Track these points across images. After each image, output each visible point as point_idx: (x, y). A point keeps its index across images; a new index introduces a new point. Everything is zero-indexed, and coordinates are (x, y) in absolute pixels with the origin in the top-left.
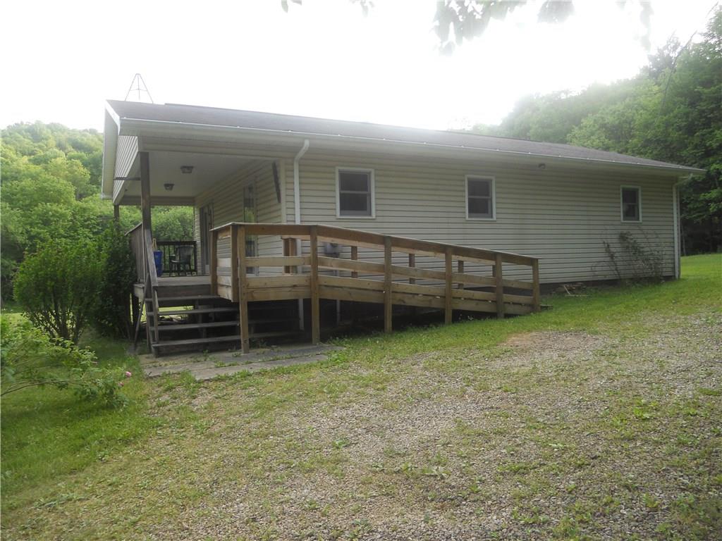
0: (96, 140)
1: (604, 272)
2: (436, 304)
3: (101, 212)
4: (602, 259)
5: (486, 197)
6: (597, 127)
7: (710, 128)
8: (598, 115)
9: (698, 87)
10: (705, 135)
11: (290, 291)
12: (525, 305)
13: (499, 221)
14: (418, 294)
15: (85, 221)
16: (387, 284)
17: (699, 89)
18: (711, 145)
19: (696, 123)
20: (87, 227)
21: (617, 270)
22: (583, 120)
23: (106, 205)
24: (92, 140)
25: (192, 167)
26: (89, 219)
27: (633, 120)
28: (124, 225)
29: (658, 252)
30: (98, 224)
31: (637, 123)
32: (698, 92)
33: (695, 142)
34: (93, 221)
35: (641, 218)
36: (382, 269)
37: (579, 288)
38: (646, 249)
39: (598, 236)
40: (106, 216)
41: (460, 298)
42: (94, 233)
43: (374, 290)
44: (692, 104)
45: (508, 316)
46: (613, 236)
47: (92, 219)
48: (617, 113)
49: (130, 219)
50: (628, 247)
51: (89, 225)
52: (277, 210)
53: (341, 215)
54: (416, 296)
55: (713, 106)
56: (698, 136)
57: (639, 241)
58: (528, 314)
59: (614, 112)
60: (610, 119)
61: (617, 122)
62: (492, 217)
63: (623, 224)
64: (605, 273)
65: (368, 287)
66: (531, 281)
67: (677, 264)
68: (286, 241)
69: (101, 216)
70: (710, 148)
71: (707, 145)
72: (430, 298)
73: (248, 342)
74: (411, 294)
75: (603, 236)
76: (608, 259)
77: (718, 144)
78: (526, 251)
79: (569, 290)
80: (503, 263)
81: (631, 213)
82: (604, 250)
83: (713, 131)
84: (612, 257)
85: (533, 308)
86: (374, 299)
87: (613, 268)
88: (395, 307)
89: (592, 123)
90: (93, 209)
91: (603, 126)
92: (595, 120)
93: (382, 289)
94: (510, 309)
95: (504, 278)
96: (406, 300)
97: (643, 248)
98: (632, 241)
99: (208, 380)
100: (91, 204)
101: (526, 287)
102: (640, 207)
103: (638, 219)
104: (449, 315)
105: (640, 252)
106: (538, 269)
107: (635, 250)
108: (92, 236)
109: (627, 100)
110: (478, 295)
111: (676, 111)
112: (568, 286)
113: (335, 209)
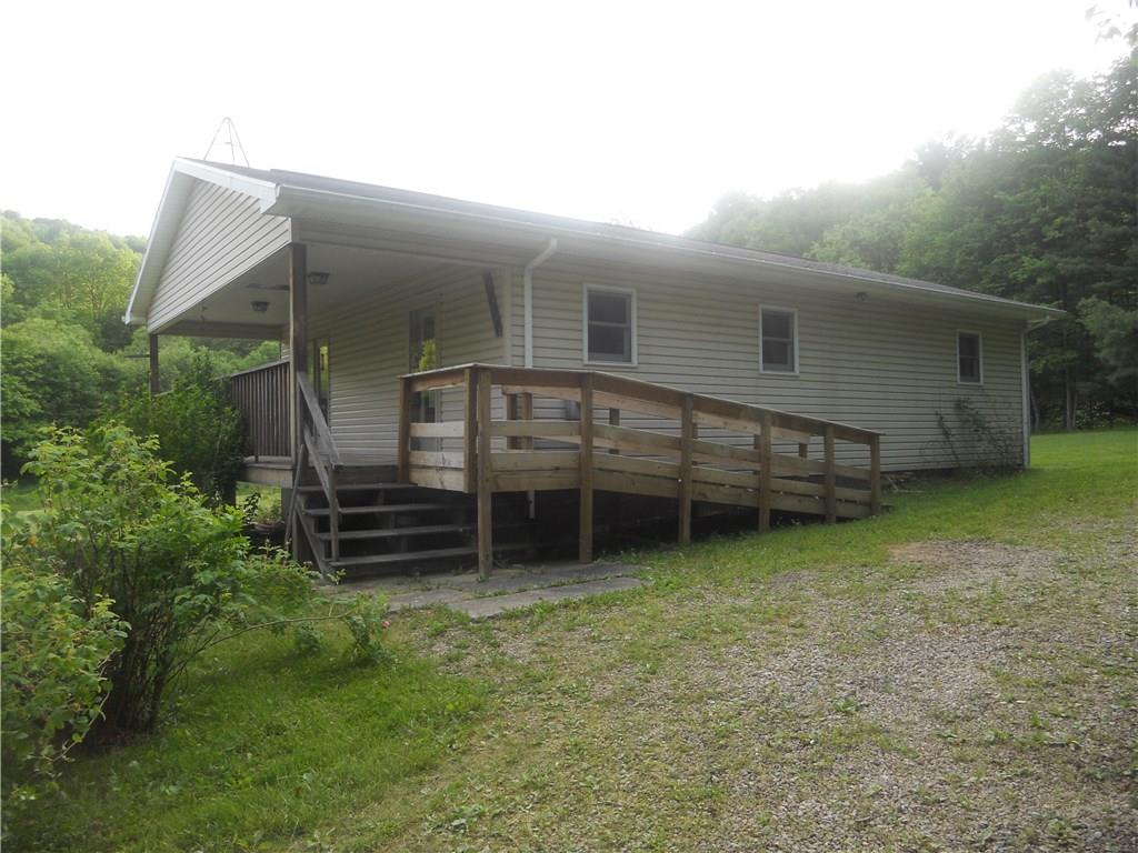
0: (19, 228)
1: (937, 457)
2: (747, 501)
3: (41, 349)
4: (933, 438)
5: (785, 340)
6: (848, 243)
7: (1014, 252)
8: (848, 227)
9: (1000, 193)
10: (1007, 262)
11: (550, 477)
12: (861, 504)
13: (803, 377)
14: (723, 485)
15: (14, 363)
16: (683, 469)
17: (1000, 195)
18: (1015, 278)
19: (995, 244)
20: (17, 372)
21: (954, 454)
22: (825, 233)
23: (49, 338)
24: (12, 230)
25: (327, 275)
26: (20, 360)
27: (901, 237)
28: (81, 372)
29: (1010, 429)
30: (36, 370)
31: (906, 241)
32: (998, 199)
33: (993, 272)
34: (28, 364)
35: (982, 379)
36: (678, 444)
37: (907, 481)
38: (993, 424)
39: (929, 404)
40: (50, 357)
41: (778, 492)
42: (30, 384)
43: (665, 478)
44: (989, 217)
45: (842, 520)
46: (948, 404)
47: (27, 360)
48: (877, 225)
49: (93, 363)
50: (966, 421)
51: (19, 369)
52: (498, 348)
53: (590, 359)
54: (721, 488)
55: (1021, 220)
56: (997, 264)
57: (983, 412)
58: (867, 516)
59: (872, 225)
60: (866, 234)
61: (877, 239)
62: (793, 370)
63: (959, 386)
64: (939, 459)
65: (658, 474)
66: (868, 468)
67: (1026, 448)
68: (513, 398)
69: (41, 356)
70: (1013, 282)
71: (1011, 276)
72: (740, 491)
73: (491, 558)
74: (714, 484)
75: (936, 404)
76: (942, 438)
77: (1025, 276)
78: (835, 417)
79: (897, 484)
80: (836, 441)
81: (969, 369)
82: (935, 424)
83: (1019, 257)
84: (946, 434)
85: (871, 509)
86: (666, 490)
87: (949, 451)
88: (695, 504)
89: (839, 237)
90: (27, 343)
91: (855, 243)
92: (844, 234)
93: (676, 476)
94: (843, 510)
95: (837, 462)
96: (708, 494)
97: (989, 422)
98: (974, 412)
99: (492, 618)
100: (23, 336)
101: (862, 476)
102: (981, 360)
103: (978, 380)
104: (765, 518)
105: (984, 428)
106: (878, 450)
107: (978, 425)
108: (25, 388)
109: (891, 207)
110: (802, 487)
111: (966, 227)
112: (893, 476)
113: (581, 350)
